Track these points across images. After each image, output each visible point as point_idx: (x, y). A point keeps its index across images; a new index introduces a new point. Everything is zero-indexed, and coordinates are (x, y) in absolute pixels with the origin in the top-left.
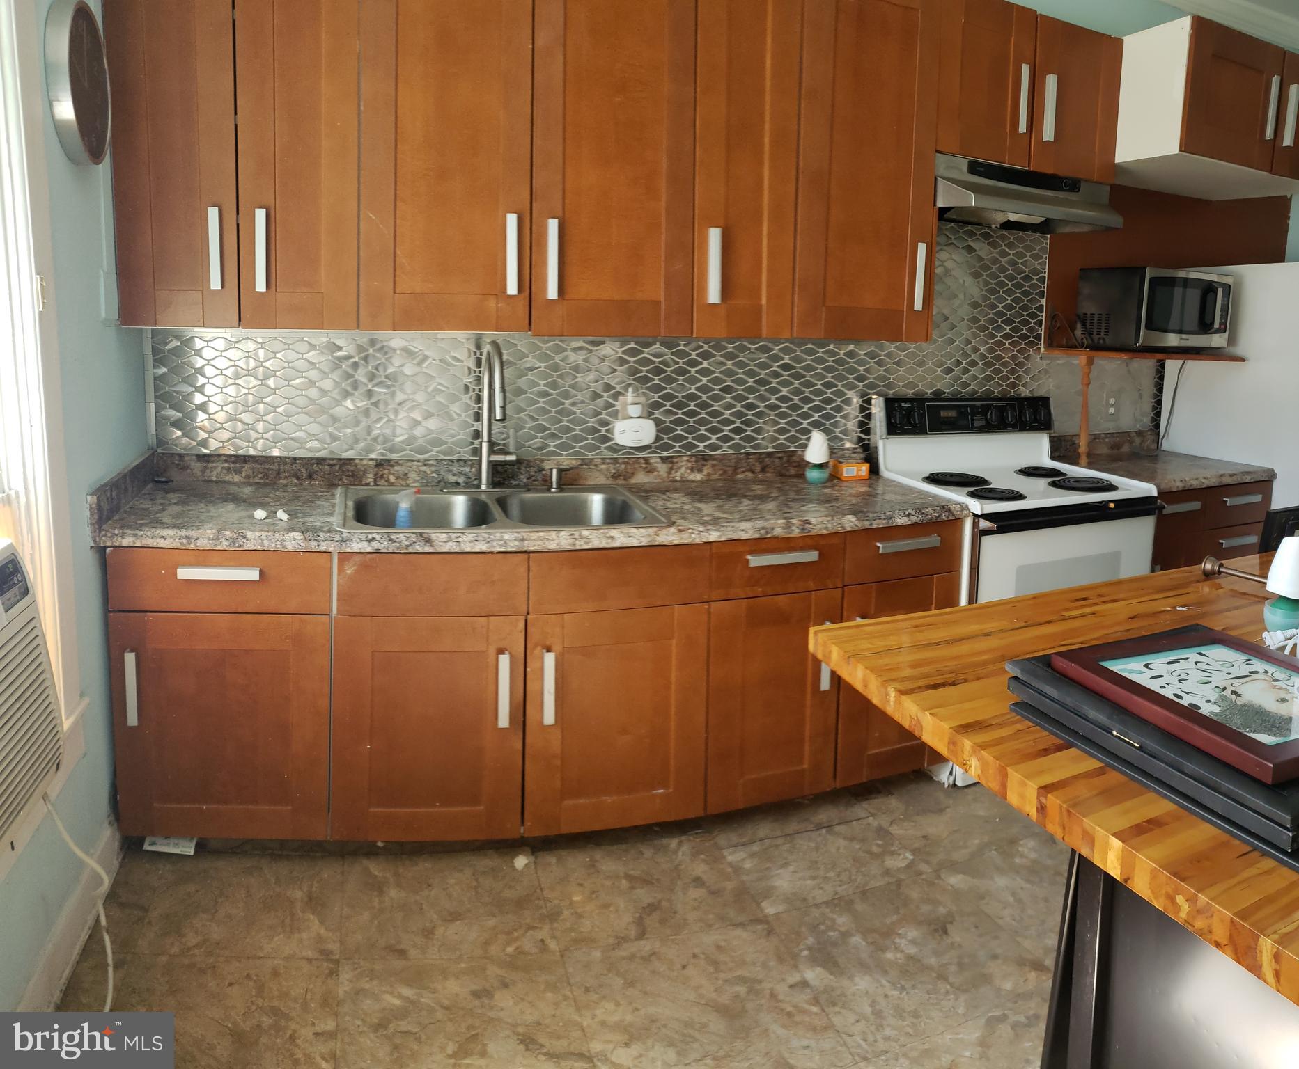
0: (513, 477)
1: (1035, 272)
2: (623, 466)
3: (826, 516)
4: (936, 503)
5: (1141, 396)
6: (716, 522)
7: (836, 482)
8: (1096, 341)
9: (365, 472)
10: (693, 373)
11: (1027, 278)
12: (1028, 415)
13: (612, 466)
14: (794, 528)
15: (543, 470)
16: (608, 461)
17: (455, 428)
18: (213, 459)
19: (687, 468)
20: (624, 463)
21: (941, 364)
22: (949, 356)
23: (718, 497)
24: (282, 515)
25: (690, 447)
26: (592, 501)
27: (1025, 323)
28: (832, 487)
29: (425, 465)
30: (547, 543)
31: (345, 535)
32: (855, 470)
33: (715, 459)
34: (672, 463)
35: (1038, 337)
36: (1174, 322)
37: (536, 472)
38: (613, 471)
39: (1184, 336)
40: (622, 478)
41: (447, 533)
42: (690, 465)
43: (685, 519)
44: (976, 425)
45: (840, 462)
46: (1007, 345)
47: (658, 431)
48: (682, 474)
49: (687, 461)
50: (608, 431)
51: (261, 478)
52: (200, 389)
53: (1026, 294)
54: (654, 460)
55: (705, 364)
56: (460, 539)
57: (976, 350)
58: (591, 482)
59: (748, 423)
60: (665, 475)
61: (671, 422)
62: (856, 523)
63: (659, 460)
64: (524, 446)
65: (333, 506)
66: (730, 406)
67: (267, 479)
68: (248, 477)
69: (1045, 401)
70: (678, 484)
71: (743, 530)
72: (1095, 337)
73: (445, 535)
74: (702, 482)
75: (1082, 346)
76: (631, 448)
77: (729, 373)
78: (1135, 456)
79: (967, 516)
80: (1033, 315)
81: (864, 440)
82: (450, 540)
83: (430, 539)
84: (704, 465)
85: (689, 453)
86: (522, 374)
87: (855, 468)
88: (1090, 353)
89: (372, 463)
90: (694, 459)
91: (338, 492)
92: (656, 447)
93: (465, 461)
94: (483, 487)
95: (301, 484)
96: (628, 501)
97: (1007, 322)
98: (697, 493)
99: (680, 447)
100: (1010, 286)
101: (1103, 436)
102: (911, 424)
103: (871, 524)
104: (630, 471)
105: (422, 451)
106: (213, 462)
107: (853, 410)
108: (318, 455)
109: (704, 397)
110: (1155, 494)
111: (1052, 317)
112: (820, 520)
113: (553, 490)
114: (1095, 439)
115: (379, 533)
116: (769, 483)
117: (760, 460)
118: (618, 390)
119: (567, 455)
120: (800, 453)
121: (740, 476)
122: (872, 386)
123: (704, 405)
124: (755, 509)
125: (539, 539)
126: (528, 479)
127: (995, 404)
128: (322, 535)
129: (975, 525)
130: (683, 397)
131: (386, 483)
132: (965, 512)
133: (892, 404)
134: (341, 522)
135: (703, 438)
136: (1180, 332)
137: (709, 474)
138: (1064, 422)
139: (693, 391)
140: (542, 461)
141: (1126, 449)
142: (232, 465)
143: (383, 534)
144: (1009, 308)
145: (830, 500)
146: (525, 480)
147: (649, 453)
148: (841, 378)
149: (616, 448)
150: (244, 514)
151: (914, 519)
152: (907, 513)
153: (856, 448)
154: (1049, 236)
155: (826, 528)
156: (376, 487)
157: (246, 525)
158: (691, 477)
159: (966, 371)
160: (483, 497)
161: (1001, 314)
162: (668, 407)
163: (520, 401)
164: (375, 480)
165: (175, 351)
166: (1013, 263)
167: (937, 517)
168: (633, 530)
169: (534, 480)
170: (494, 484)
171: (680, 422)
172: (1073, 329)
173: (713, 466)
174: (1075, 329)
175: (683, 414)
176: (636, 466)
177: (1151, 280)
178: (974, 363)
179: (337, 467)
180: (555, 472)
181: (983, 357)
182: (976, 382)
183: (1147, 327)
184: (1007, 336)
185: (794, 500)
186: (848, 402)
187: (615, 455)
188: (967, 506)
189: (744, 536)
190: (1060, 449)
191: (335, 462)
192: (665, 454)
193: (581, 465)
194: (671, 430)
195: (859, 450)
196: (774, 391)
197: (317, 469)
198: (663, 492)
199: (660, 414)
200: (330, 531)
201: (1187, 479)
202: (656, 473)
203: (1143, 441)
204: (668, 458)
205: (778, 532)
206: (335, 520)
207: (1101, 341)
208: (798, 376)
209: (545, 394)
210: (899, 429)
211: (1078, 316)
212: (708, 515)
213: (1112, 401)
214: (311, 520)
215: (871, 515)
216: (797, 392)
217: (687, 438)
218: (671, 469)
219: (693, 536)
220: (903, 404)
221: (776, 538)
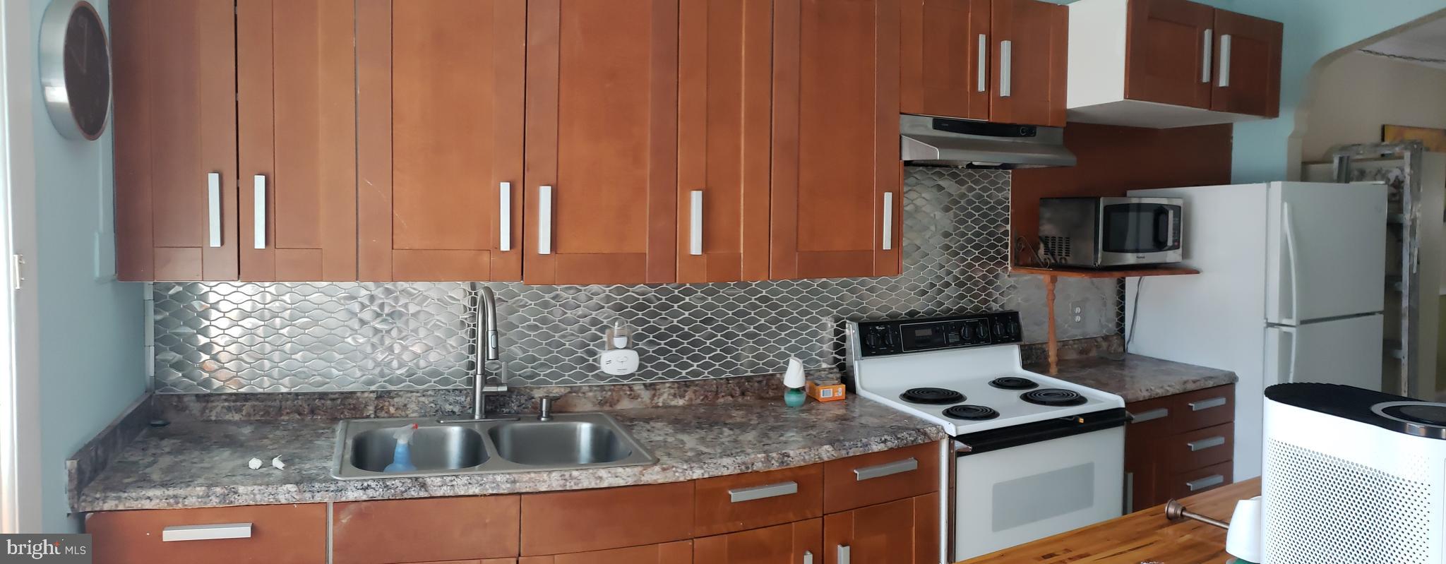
0: (504, 406)
1: (999, 202)
2: (609, 393)
3: (804, 448)
4: (912, 426)
5: (1105, 304)
6: (699, 458)
7: (813, 404)
8: (1058, 261)
9: (366, 405)
10: (676, 308)
11: (992, 208)
12: (998, 329)
13: (598, 394)
14: (773, 462)
15: (533, 398)
16: (595, 388)
17: (452, 360)
18: (212, 399)
19: (669, 394)
20: (610, 390)
21: (913, 288)
22: (923, 280)
23: (700, 427)
24: (277, 463)
25: (672, 374)
26: (580, 428)
27: (992, 246)
28: (809, 411)
29: (424, 396)
30: (538, 484)
31: (340, 484)
32: (832, 391)
33: (697, 385)
34: (655, 389)
35: (1005, 258)
36: (1129, 243)
37: (526, 400)
38: (600, 398)
39: (1141, 255)
40: (608, 404)
41: (442, 477)
42: (672, 391)
43: (669, 455)
44: (950, 341)
45: (817, 385)
46: (977, 267)
47: (640, 360)
48: (664, 400)
49: (669, 387)
50: (594, 360)
51: (262, 416)
52: (204, 332)
53: (992, 221)
54: (638, 388)
55: (687, 300)
56: (454, 483)
57: (949, 273)
58: (578, 409)
59: (727, 351)
60: (648, 401)
61: (653, 352)
62: (833, 453)
63: (642, 387)
64: (515, 375)
65: (332, 448)
66: (711, 336)
67: (269, 415)
68: (249, 415)
69: (1014, 316)
70: (661, 411)
71: (724, 466)
72: (1058, 258)
73: (439, 479)
74: (684, 408)
75: (1045, 265)
76: (616, 376)
77: (710, 307)
78: (1103, 361)
79: (942, 438)
80: (999, 240)
81: (840, 360)
82: (444, 484)
83: (425, 484)
84: (686, 391)
85: (671, 380)
86: (512, 311)
87: (832, 390)
88: (1053, 272)
89: (373, 396)
90: (676, 385)
91: (340, 427)
92: (639, 375)
93: (461, 391)
94: (477, 417)
95: (303, 420)
96: (614, 432)
97: (977, 247)
98: (679, 422)
99: (663, 374)
100: (977, 216)
101: (1071, 342)
102: (886, 345)
103: (848, 453)
104: (616, 398)
105: (421, 382)
106: (212, 402)
107: (828, 334)
108: (321, 389)
109: (686, 329)
110: (1123, 405)
111: (1016, 240)
112: (798, 452)
113: (543, 419)
114: (1064, 346)
115: (374, 480)
116: (747, 408)
117: (739, 385)
118: (605, 324)
119: (556, 383)
120: (778, 376)
121: (721, 400)
122: (846, 311)
123: (686, 336)
124: (735, 441)
125: (531, 480)
126: (518, 406)
127: (967, 320)
128: (317, 485)
129: (951, 446)
130: (665, 329)
131: (386, 415)
132: (941, 434)
133: (865, 329)
134: (338, 467)
135: (684, 366)
136: (1137, 251)
137: (691, 399)
138: (1032, 331)
139: (675, 323)
140: (531, 389)
141: (1094, 353)
142: (232, 404)
143: (378, 480)
144: (977, 234)
145: (808, 426)
146: (515, 408)
147: (633, 380)
148: (814, 306)
149: (602, 376)
150: (239, 462)
151: (890, 444)
152: (883, 439)
153: (833, 369)
154: (1010, 171)
155: (804, 460)
156: (376, 420)
157: (239, 478)
158: (673, 403)
159: (940, 292)
160: (477, 428)
161: (970, 241)
162: (651, 338)
163: (511, 334)
164: (375, 412)
165: (177, 297)
166: (979, 197)
167: (913, 441)
168: (620, 470)
169: (524, 408)
170: (487, 413)
171: (662, 352)
172: (1036, 248)
173: (695, 392)
174: (1039, 248)
175: (665, 344)
176: (621, 393)
177: (1105, 208)
178: (947, 285)
179: (339, 401)
180: (544, 401)
181: (956, 278)
182: (949, 300)
183: (1106, 248)
184: (976, 259)
185: (773, 429)
186: (823, 327)
187: (602, 383)
188: (943, 429)
189: (726, 472)
190: (1033, 359)
191: (337, 396)
192: (648, 381)
193: (570, 392)
194: (654, 359)
195: (835, 370)
196: (752, 321)
197: (319, 404)
198: (647, 420)
199: (644, 344)
200: (325, 481)
201: (1153, 388)
202: (639, 400)
203: (1109, 346)
204: (651, 384)
205: (759, 466)
206: (333, 465)
207: (1063, 261)
208: (774, 307)
209: (535, 328)
210: (874, 350)
211: (1040, 237)
212: (692, 449)
213: (1078, 310)
214: (307, 466)
215: (847, 444)
216: (774, 321)
217: (670, 366)
218: (654, 395)
219: (677, 474)
220: (877, 328)
221: (757, 472)
